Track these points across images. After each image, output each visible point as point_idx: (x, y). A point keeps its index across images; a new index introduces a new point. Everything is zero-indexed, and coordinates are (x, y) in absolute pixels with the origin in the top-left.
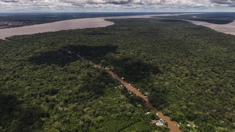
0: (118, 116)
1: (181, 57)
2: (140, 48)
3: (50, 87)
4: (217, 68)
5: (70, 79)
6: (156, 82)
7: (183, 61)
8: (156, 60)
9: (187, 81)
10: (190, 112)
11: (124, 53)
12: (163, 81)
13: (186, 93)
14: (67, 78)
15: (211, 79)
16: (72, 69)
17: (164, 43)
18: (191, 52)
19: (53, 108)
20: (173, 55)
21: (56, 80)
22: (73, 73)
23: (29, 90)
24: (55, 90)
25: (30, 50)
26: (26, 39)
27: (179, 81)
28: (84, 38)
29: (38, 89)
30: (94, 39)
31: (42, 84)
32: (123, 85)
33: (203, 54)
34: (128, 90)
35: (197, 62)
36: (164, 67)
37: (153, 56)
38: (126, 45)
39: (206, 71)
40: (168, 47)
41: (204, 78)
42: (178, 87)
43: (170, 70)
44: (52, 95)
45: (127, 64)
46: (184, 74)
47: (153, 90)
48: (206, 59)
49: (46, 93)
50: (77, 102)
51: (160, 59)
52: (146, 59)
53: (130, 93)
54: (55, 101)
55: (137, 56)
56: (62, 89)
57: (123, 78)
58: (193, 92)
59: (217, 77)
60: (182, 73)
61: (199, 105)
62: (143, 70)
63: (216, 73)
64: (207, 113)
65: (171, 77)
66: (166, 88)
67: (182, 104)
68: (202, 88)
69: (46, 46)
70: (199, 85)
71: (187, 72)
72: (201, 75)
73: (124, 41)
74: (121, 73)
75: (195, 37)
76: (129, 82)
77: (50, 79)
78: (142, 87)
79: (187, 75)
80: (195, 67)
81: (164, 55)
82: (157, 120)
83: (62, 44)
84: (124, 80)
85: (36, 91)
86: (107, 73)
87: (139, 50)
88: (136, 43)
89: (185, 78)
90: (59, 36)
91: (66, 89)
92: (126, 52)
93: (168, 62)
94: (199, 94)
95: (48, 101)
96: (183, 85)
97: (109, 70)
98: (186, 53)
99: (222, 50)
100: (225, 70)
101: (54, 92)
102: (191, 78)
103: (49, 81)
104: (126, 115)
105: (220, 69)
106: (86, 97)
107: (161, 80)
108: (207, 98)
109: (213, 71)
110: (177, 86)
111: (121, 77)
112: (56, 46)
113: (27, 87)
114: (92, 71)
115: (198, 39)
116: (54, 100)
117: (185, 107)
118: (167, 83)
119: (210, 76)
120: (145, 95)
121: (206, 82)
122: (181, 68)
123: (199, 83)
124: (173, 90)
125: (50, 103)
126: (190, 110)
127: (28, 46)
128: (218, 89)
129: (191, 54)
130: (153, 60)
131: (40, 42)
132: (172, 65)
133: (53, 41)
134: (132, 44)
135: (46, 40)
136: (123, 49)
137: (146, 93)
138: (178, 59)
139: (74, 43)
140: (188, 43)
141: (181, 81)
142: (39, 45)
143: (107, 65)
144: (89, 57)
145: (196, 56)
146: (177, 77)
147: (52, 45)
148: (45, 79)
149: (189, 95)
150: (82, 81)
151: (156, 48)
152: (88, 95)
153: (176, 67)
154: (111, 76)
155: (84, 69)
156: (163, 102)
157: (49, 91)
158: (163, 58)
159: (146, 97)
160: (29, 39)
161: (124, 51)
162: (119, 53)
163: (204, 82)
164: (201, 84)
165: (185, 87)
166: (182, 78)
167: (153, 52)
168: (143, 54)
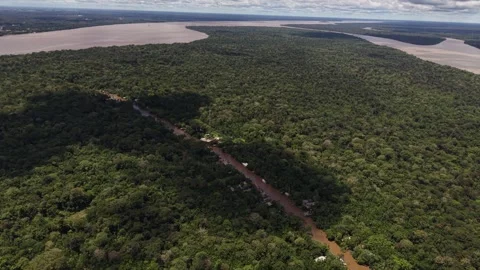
2: (272, 92)
3: (71, 189)
4: (448, 142)
5: (120, 167)
7: (372, 124)
8: (314, 120)
9: (393, 173)
10: (422, 258)
11: (241, 104)
12: (340, 173)
13: (401, 204)
14: (113, 165)
15: (443, 169)
16: (123, 141)
17: (321, 81)
18: (382, 102)
19: (77, 249)
20: (347, 110)
21: (84, 170)
22: (125, 149)
23: (15, 196)
24: (81, 197)
25: (20, 91)
26: (10, 65)
27: (377, 172)
29: (39, 194)
30: (169, 69)
31: (49, 181)
32: (249, 181)
33: (409, 108)
34: (263, 194)
35: (401, 126)
37: (304, 110)
38: (241, 84)
39: (427, 149)
40: (333, 90)
41: (429, 166)
42: (378, 189)
43: (352, 146)
44: (76, 211)
45: (252, 130)
46: (382, 156)
48: (417, 120)
49: (60, 206)
50: (140, 232)
51: (321, 119)
52: (290, 117)
53: (269, 204)
54: (82, 229)
55: (270, 112)
56: (101, 194)
57: (246, 164)
58: (417, 203)
59: (453, 161)
60: (378, 154)
61: (439, 238)
62: (289, 145)
63: (449, 152)
65: (357, 164)
66: (351, 192)
67: (397, 234)
68: (432, 192)
69: (58, 82)
70: (422, 182)
71: (389, 150)
72: (419, 158)
73: (237, 75)
75: (381, 70)
76: (259, 175)
77: (70, 168)
79: (388, 158)
80: (401, 139)
81: (327, 108)
83: (96, 79)
84: (250, 169)
85: (33, 201)
86: (208, 153)
87: (271, 98)
88: (262, 80)
89: (387, 165)
90: (88, 61)
91: (111, 194)
92: (245, 102)
93: (341, 126)
94: (430, 207)
95: (64, 230)
96: (388, 182)
97: (211, 144)
98: (373, 106)
99: (443, 101)
100: (466, 146)
101: (80, 203)
102: (400, 167)
103: (68, 172)
105: (455, 144)
106: (165, 218)
108: (450, 216)
109: (440, 148)
110: (375, 186)
111: (241, 162)
112: (81, 83)
113: (9, 191)
114: (171, 147)
115: (390, 74)
116: (80, 228)
117: (407, 242)
119: (440, 161)
120: (305, 209)
121: (435, 176)
122: (373, 140)
123: (421, 178)
124: (370, 196)
125: (72, 236)
126: (421, 252)
127: (15, 83)
128: (466, 193)
129: (383, 108)
130: (306, 121)
131: (43, 72)
132: (351, 134)
133: (74, 71)
134: (254, 82)
135: (58, 69)
136: (238, 94)
137: (307, 203)
138: (359, 119)
139: (123, 76)
140: (371, 84)
141: (380, 174)
142: (41, 81)
143: (205, 131)
144: (161, 111)
145: (395, 113)
146: (369, 161)
147: (72, 81)
148: (56, 166)
149: (408, 210)
150: (151, 174)
151: (307, 93)
152: (169, 213)
153: (361, 137)
154: (218, 158)
155: (153, 140)
156: (353, 229)
157: (68, 200)
158: (326, 115)
159: (307, 214)
160: (17, 65)
161: (239, 97)
162: (229, 103)
163: (431, 175)
164: (427, 181)
165: (394, 188)
166: (381, 164)
167: (304, 101)
168: (282, 105)
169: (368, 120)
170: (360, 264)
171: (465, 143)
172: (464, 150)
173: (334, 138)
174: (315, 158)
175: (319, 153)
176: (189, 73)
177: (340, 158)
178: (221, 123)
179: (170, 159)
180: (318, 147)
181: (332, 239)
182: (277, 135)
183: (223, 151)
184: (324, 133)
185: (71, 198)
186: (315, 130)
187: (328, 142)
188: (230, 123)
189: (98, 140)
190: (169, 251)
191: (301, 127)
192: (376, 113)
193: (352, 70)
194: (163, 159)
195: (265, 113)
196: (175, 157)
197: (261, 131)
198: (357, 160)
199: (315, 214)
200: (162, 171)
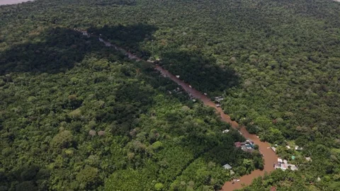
0: (183, 140)
1: (260, 37)
2: (195, 24)
3: (67, 96)
4: (315, 55)
5: (96, 81)
7: (264, 45)
8: (224, 44)
9: (276, 77)
10: (289, 128)
11: (173, 34)
13: (278, 97)
15: (310, 73)
16: (96, 63)
17: (230, 15)
18: (273, 28)
19: (78, 131)
20: (247, 35)
21: (74, 84)
22: (99, 69)
23: (34, 102)
24: (76, 101)
25: (20, 32)
26: (9, 13)
27: (265, 77)
28: (103, 9)
29: (49, 100)
30: (121, 10)
31: (53, 92)
32: (180, 87)
33: (291, 31)
34: (190, 95)
35: (284, 45)
37: (218, 37)
38: (173, 19)
39: (300, 60)
40: (238, 21)
41: (300, 71)
42: (265, 88)
43: (249, 61)
44: (73, 109)
45: (181, 53)
46: (269, 67)
48: (296, 40)
49: (63, 107)
50: (115, 119)
53: (194, 100)
54: (80, 120)
55: (194, 39)
56: (87, 98)
57: (178, 76)
58: (289, 95)
59: (318, 68)
60: (267, 65)
61: (301, 116)
63: (315, 62)
64: (315, 128)
65: (252, 72)
66: (247, 91)
67: (274, 115)
68: (300, 88)
69: (44, 24)
70: (294, 82)
71: (274, 62)
72: (294, 67)
74: (174, 67)
76: (187, 83)
77: (64, 83)
78: (211, 90)
79: (273, 67)
80: (283, 54)
81: (233, 34)
83: (71, 20)
84: (181, 79)
85: (46, 104)
86: (153, 70)
87: (195, 28)
88: (188, 15)
89: (272, 72)
90: (62, 7)
91: (93, 98)
92: (176, 32)
93: (242, 47)
94: (297, 98)
95: (68, 120)
96: (271, 83)
97: (154, 64)
98: (266, 32)
99: (317, 25)
100: (327, 57)
101: (76, 104)
102: (280, 73)
103: (64, 86)
104: (195, 137)
105: (320, 56)
106: (129, 111)
108: (310, 103)
109: (309, 59)
110: (263, 86)
111: (175, 75)
112: (61, 24)
113: (30, 99)
115: (280, 6)
116: (78, 119)
117: (280, 119)
118: (247, 82)
119: (308, 68)
120: (217, 103)
121: (303, 78)
122: (264, 56)
123: (293, 80)
124: (259, 92)
125: (74, 124)
126: (288, 124)
127: (15, 26)
128: (323, 88)
129: (274, 32)
130: (219, 44)
131: (33, 17)
132: (249, 52)
133: (54, 15)
134: (182, 17)
135: (43, 14)
136: (171, 27)
137: (218, 99)
138: (255, 42)
139: (89, 18)
140: (266, 15)
141: (267, 78)
142: (33, 24)
143: (150, 55)
144: (118, 42)
145: (281, 36)
146: (260, 70)
147: (54, 23)
148: (55, 82)
149: (282, 100)
150: (117, 85)
151: (220, 24)
152: (131, 108)
153: (256, 54)
154: (159, 73)
155: (116, 63)
156: (247, 113)
157: (68, 102)
158: (233, 40)
159: (218, 105)
160: (13, 12)
161: (172, 29)
162: (165, 34)
163: (301, 78)
164: (298, 81)
165: (275, 87)
166: (268, 72)
167: (217, 30)
168: (202, 34)
169: (261, 42)
170: (250, 133)
171: (327, 55)
172: (326, 59)
173: (238, 56)
174: (224, 70)
176: (136, 12)
177: (241, 69)
178: (160, 49)
179: (128, 75)
180: (227, 62)
181: (233, 120)
183: (163, 68)
184: (231, 53)
185: (69, 101)
186: (225, 51)
187: (233, 58)
188: (166, 49)
189: (79, 64)
190: (135, 130)
191: (215, 49)
192: (267, 36)
193: (253, 5)
194: (124, 75)
195: (190, 40)
196: (132, 73)
198: (252, 70)
199: (223, 105)
200: (124, 83)
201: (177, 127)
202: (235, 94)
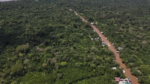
2: (127, 10)
5: (60, 27)
6: (133, 39)
8: (139, 20)
11: (111, 13)
12: (141, 39)
14: (58, 27)
16: (65, 20)
22: (64, 23)
23: (28, 31)
25: (46, 6)
30: (92, 2)
31: (39, 28)
32: (100, 38)
34: (103, 43)
36: (145, 27)
37: (137, 17)
38: (115, 7)
45: (110, 21)
47: (127, 46)
51: (143, 20)
52: (129, 19)
53: (104, 46)
55: (122, 16)
57: (102, 32)
62: (123, 28)
66: (141, 47)
73: (115, 5)
74: (102, 28)
76: (106, 36)
78: (117, 42)
82: (121, 78)
84: (103, 34)
85: (32, 33)
87: (125, 12)
88: (125, 6)
92: (113, 13)
97: (93, 25)
107: (138, 38)
114: (78, 24)
118: (144, 42)
120: (118, 50)
130: (136, 20)
134: (121, 7)
137: (120, 48)
143: (93, 21)
148: (43, 25)
150: (67, 30)
151: (142, 11)
152: (65, 42)
154: (93, 29)
155: (73, 21)
156: (135, 61)
158: (146, 19)
159: (118, 52)
162: (107, 12)
167: (139, 14)
168: (128, 14)
170: (132, 74)
174: (132, 33)
175: (135, 32)
177: (144, 34)
178: (100, 18)
179: (76, 28)
181: (124, 63)
182: (120, 24)
183: (96, 27)
184: (141, 25)
186: (138, 24)
187: (141, 28)
188: (103, 19)
190: (58, 52)
191: (132, 22)
194: (73, 27)
195: (119, 17)
196: (78, 27)
197: (114, 22)
199: (121, 53)
200: (71, 30)
201: (81, 57)
202: (132, 47)
